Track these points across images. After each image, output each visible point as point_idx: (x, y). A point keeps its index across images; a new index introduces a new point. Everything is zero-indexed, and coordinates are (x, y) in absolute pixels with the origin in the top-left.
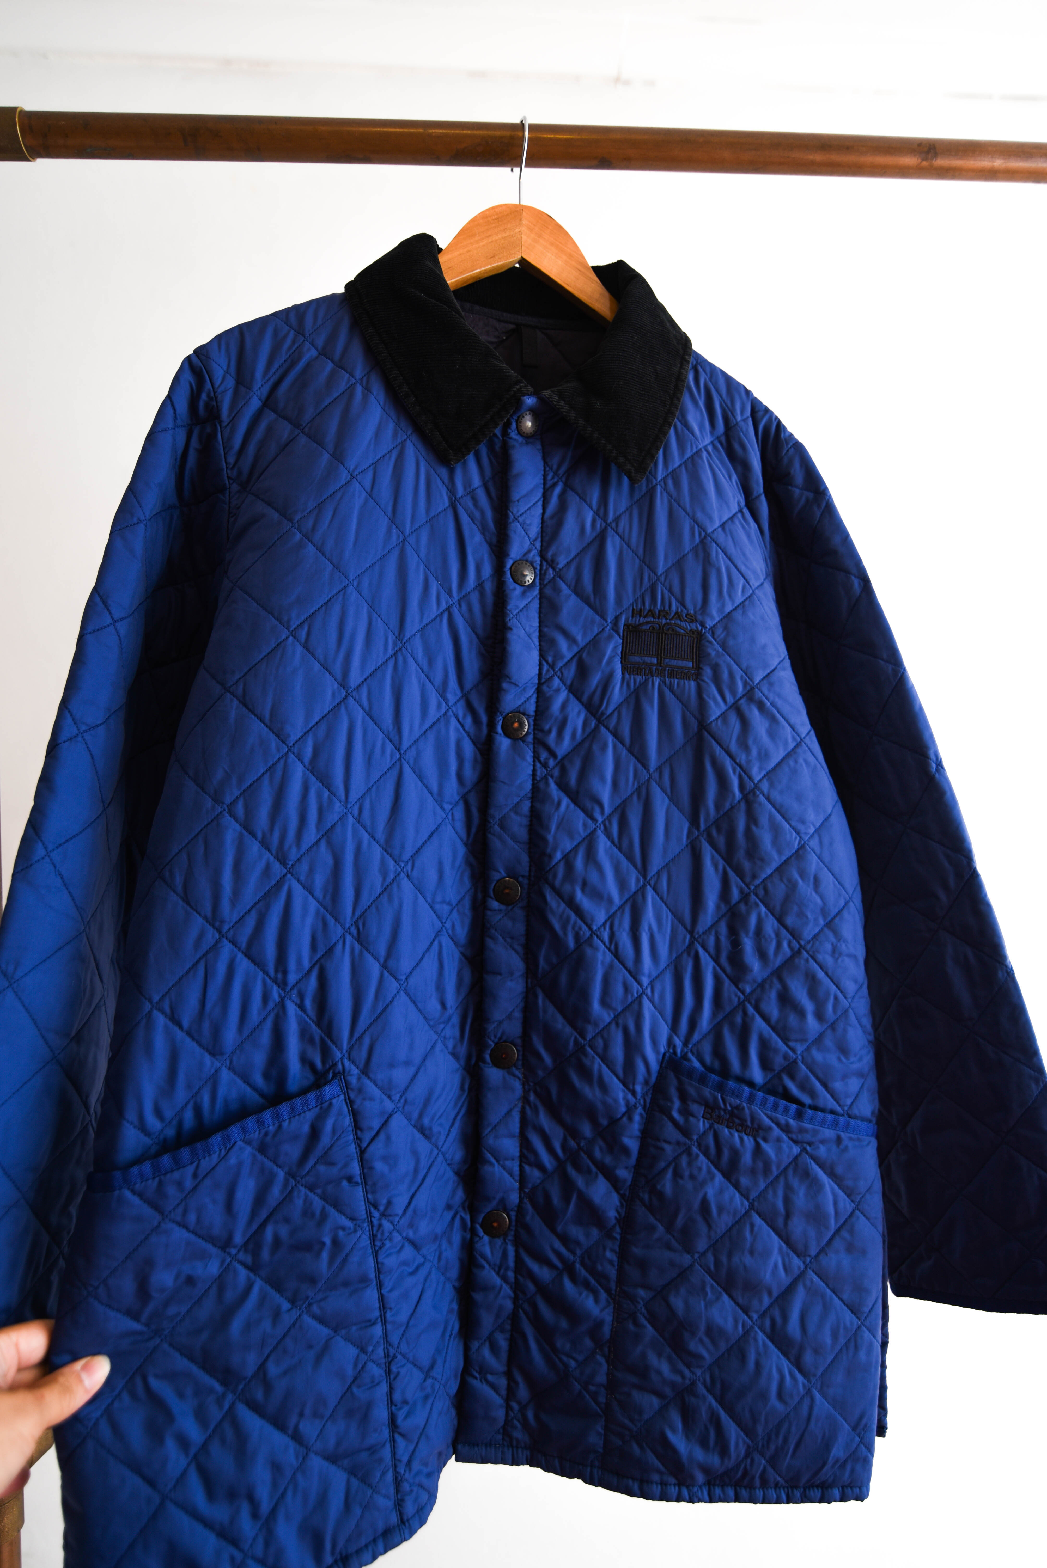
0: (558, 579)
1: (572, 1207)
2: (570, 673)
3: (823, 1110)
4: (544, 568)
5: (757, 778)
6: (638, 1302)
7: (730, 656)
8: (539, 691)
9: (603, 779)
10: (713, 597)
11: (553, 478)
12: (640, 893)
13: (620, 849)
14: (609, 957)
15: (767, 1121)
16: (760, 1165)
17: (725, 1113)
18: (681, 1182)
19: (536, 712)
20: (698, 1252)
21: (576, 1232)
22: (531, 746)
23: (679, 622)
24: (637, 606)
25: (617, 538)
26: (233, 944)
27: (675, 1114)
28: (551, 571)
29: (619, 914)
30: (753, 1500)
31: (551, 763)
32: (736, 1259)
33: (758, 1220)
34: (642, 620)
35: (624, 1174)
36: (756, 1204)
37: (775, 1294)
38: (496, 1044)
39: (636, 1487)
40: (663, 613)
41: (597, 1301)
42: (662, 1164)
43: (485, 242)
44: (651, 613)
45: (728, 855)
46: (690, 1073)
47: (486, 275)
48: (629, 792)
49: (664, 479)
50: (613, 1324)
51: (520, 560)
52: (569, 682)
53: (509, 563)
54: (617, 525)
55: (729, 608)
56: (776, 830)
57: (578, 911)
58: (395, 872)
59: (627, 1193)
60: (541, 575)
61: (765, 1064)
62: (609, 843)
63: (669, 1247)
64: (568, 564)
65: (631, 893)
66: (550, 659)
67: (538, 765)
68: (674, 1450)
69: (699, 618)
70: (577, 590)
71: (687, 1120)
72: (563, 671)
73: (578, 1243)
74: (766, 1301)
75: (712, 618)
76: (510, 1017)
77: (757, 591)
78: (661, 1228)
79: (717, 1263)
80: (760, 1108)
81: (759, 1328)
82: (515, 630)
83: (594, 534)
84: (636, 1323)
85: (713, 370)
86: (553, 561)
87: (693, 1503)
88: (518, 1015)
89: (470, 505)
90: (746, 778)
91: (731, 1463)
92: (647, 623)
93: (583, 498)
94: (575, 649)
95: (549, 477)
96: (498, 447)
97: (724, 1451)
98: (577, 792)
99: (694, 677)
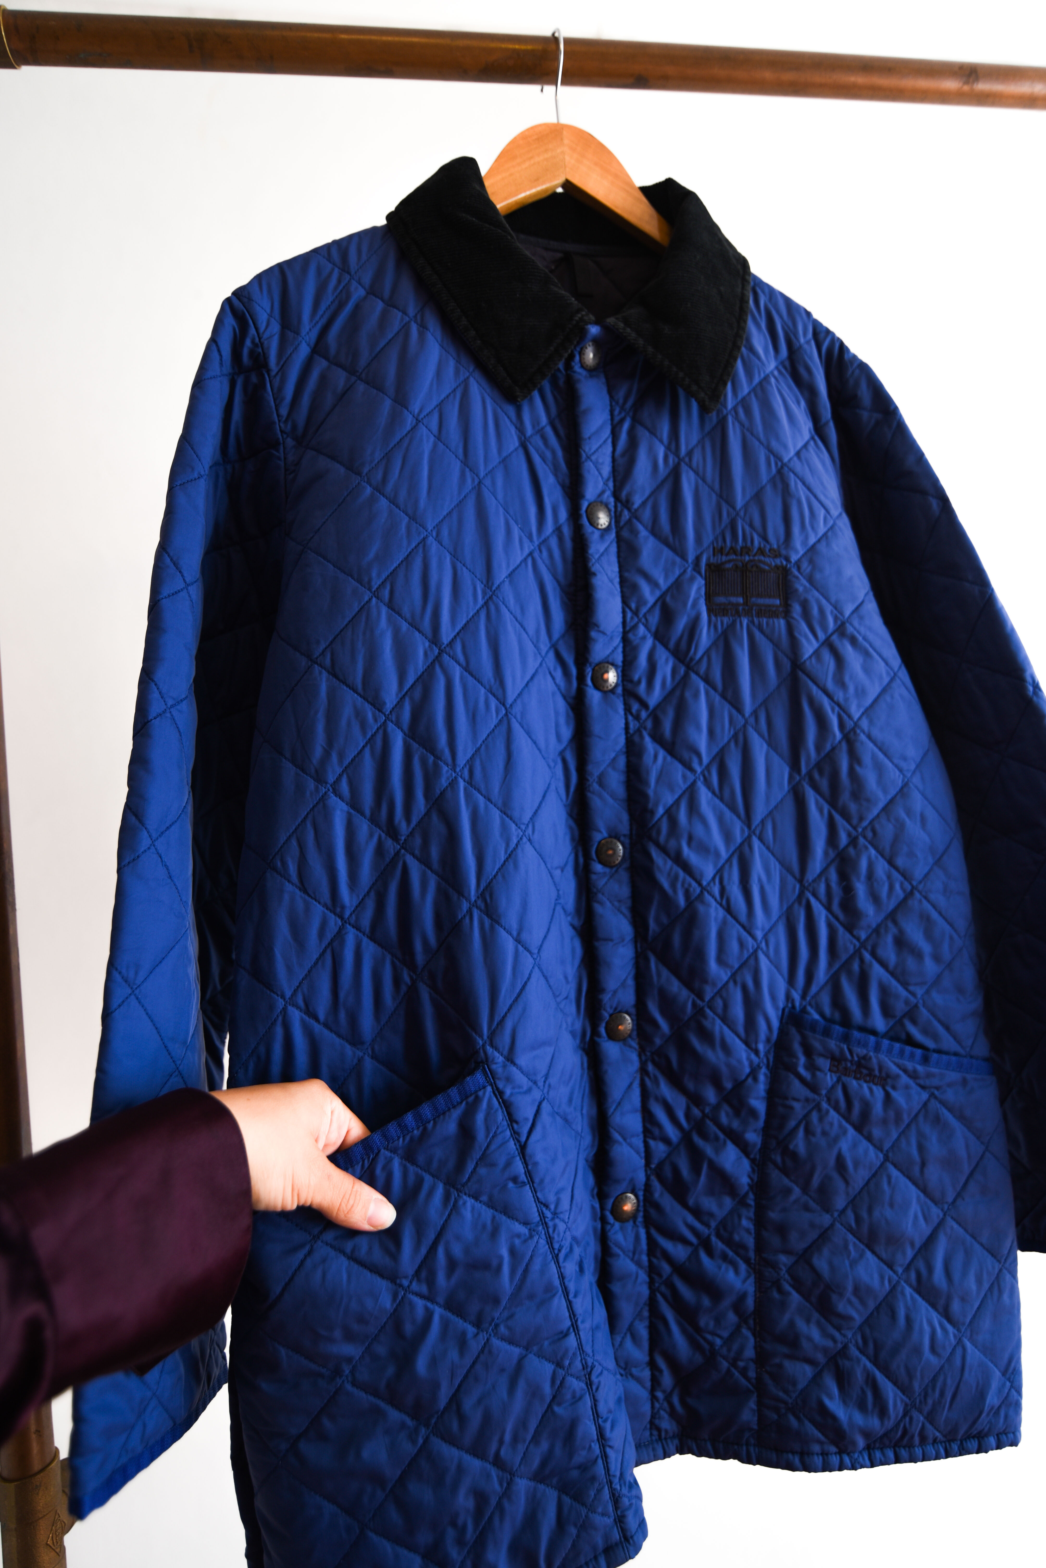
0: (634, 521)
1: (703, 1178)
2: (654, 619)
3: (947, 1053)
4: (619, 509)
5: (856, 716)
6: (781, 1269)
7: (818, 590)
8: (625, 640)
9: (698, 727)
10: (796, 529)
11: (620, 413)
12: (746, 844)
13: (721, 799)
14: (721, 913)
15: (894, 1069)
16: (891, 1114)
17: (852, 1064)
18: (813, 1140)
19: (624, 662)
20: (837, 1211)
21: (709, 1204)
22: (622, 699)
23: (762, 558)
24: (717, 542)
25: (692, 475)
26: (357, 929)
27: (802, 1070)
28: (626, 512)
29: (727, 866)
30: (913, 1459)
31: (644, 714)
32: (876, 1213)
33: (895, 1173)
34: (724, 558)
35: (753, 1137)
36: (890, 1155)
37: (918, 1245)
38: (611, 1015)
39: (797, 1461)
40: (746, 550)
41: (737, 1272)
42: (792, 1123)
43: (527, 164)
44: (733, 550)
45: (833, 798)
46: (813, 1026)
47: (530, 201)
48: (726, 740)
49: (735, 408)
50: (755, 1295)
51: (595, 501)
52: (653, 629)
53: (585, 505)
54: (690, 460)
55: (812, 540)
56: (879, 769)
57: (686, 867)
58: (518, 836)
59: (758, 1157)
60: (616, 518)
61: (886, 1011)
62: (710, 794)
63: (807, 1208)
64: (644, 503)
65: (737, 844)
66: (633, 606)
67: (630, 718)
68: (834, 1418)
69: (783, 552)
70: (654, 531)
71: (814, 1075)
72: (648, 617)
73: (711, 1215)
74: (910, 1253)
75: (797, 552)
76: (623, 984)
77: (838, 522)
78: (797, 1191)
79: (858, 1219)
80: (887, 1056)
81: (905, 1282)
82: (599, 576)
83: (667, 471)
84: (780, 1291)
85: (772, 292)
86: (628, 501)
87: (856, 1470)
88: (631, 982)
89: (540, 444)
90: (845, 717)
91: (890, 1424)
92: (730, 561)
93: (653, 432)
94: (658, 593)
95: (616, 412)
96: (561, 382)
97: (883, 1412)
98: (673, 743)
99: (783, 615)
